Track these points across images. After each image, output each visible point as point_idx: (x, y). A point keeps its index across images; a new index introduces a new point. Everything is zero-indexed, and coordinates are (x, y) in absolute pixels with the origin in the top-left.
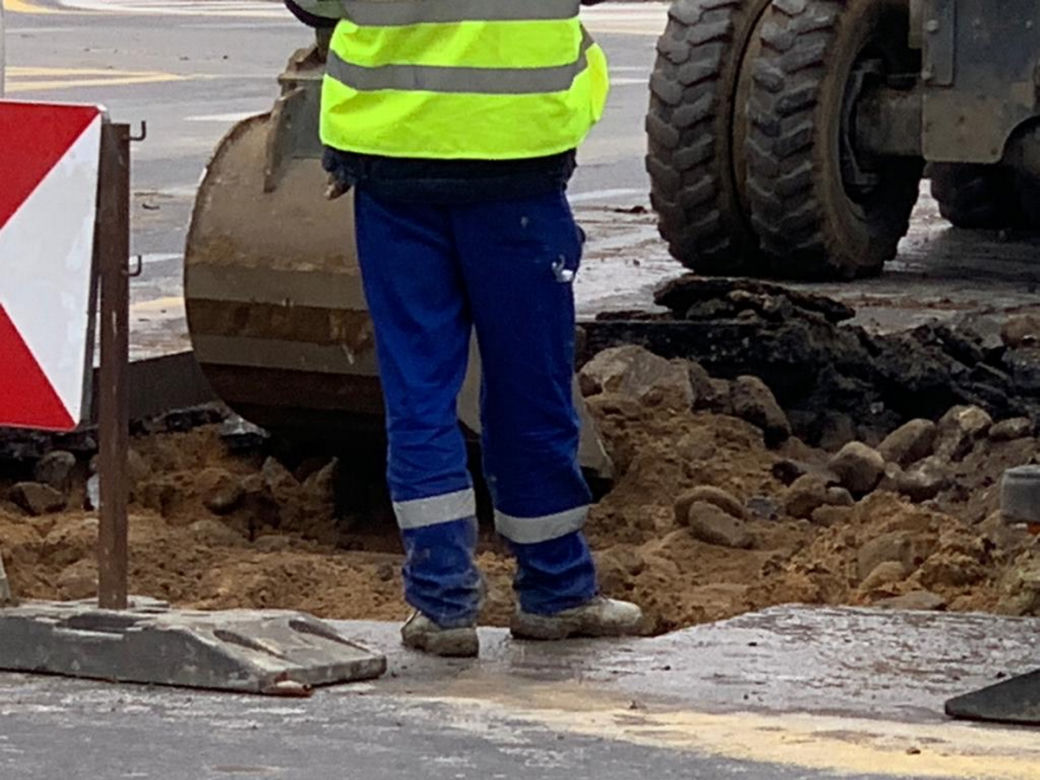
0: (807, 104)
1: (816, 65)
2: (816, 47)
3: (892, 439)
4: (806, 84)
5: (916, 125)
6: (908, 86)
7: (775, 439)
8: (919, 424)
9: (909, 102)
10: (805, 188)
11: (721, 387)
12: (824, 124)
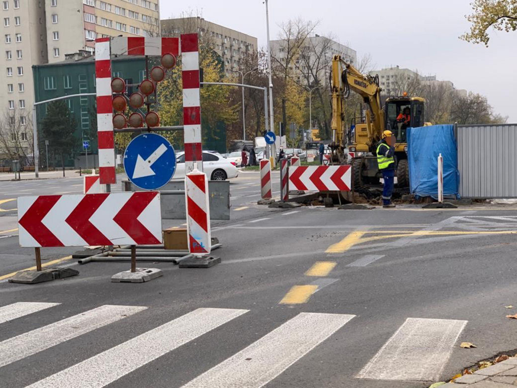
0: (358, 172)
1: (359, 168)
2: (358, 167)
3: (376, 198)
4: (358, 170)
5: (367, 173)
6: (366, 170)
7: (366, 199)
8: (378, 197)
9: (366, 171)
10: (358, 179)
11: (361, 195)
12: (359, 173)
